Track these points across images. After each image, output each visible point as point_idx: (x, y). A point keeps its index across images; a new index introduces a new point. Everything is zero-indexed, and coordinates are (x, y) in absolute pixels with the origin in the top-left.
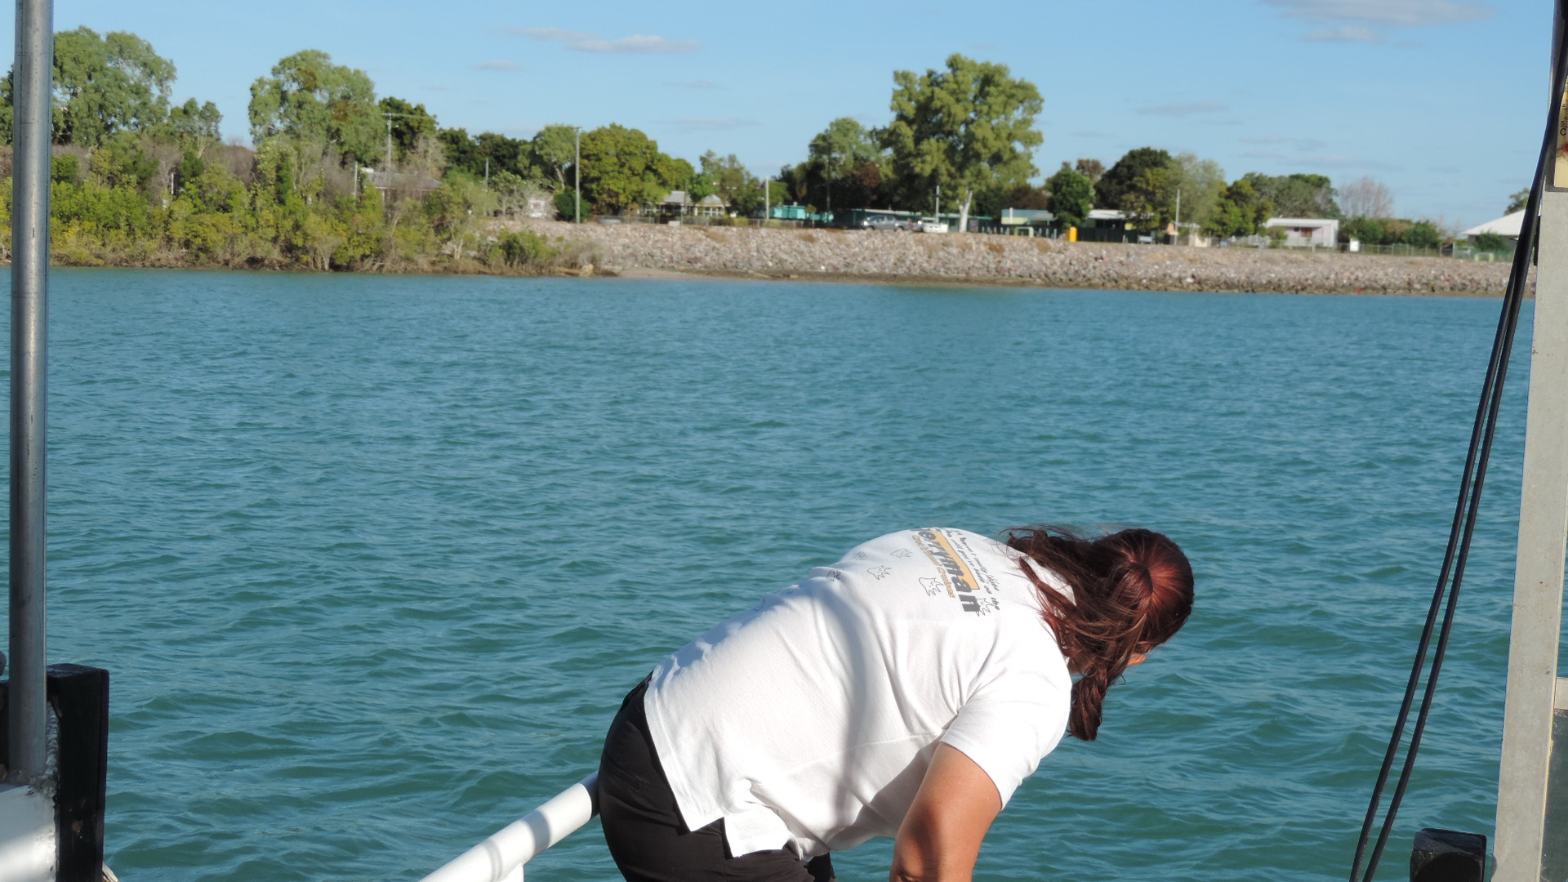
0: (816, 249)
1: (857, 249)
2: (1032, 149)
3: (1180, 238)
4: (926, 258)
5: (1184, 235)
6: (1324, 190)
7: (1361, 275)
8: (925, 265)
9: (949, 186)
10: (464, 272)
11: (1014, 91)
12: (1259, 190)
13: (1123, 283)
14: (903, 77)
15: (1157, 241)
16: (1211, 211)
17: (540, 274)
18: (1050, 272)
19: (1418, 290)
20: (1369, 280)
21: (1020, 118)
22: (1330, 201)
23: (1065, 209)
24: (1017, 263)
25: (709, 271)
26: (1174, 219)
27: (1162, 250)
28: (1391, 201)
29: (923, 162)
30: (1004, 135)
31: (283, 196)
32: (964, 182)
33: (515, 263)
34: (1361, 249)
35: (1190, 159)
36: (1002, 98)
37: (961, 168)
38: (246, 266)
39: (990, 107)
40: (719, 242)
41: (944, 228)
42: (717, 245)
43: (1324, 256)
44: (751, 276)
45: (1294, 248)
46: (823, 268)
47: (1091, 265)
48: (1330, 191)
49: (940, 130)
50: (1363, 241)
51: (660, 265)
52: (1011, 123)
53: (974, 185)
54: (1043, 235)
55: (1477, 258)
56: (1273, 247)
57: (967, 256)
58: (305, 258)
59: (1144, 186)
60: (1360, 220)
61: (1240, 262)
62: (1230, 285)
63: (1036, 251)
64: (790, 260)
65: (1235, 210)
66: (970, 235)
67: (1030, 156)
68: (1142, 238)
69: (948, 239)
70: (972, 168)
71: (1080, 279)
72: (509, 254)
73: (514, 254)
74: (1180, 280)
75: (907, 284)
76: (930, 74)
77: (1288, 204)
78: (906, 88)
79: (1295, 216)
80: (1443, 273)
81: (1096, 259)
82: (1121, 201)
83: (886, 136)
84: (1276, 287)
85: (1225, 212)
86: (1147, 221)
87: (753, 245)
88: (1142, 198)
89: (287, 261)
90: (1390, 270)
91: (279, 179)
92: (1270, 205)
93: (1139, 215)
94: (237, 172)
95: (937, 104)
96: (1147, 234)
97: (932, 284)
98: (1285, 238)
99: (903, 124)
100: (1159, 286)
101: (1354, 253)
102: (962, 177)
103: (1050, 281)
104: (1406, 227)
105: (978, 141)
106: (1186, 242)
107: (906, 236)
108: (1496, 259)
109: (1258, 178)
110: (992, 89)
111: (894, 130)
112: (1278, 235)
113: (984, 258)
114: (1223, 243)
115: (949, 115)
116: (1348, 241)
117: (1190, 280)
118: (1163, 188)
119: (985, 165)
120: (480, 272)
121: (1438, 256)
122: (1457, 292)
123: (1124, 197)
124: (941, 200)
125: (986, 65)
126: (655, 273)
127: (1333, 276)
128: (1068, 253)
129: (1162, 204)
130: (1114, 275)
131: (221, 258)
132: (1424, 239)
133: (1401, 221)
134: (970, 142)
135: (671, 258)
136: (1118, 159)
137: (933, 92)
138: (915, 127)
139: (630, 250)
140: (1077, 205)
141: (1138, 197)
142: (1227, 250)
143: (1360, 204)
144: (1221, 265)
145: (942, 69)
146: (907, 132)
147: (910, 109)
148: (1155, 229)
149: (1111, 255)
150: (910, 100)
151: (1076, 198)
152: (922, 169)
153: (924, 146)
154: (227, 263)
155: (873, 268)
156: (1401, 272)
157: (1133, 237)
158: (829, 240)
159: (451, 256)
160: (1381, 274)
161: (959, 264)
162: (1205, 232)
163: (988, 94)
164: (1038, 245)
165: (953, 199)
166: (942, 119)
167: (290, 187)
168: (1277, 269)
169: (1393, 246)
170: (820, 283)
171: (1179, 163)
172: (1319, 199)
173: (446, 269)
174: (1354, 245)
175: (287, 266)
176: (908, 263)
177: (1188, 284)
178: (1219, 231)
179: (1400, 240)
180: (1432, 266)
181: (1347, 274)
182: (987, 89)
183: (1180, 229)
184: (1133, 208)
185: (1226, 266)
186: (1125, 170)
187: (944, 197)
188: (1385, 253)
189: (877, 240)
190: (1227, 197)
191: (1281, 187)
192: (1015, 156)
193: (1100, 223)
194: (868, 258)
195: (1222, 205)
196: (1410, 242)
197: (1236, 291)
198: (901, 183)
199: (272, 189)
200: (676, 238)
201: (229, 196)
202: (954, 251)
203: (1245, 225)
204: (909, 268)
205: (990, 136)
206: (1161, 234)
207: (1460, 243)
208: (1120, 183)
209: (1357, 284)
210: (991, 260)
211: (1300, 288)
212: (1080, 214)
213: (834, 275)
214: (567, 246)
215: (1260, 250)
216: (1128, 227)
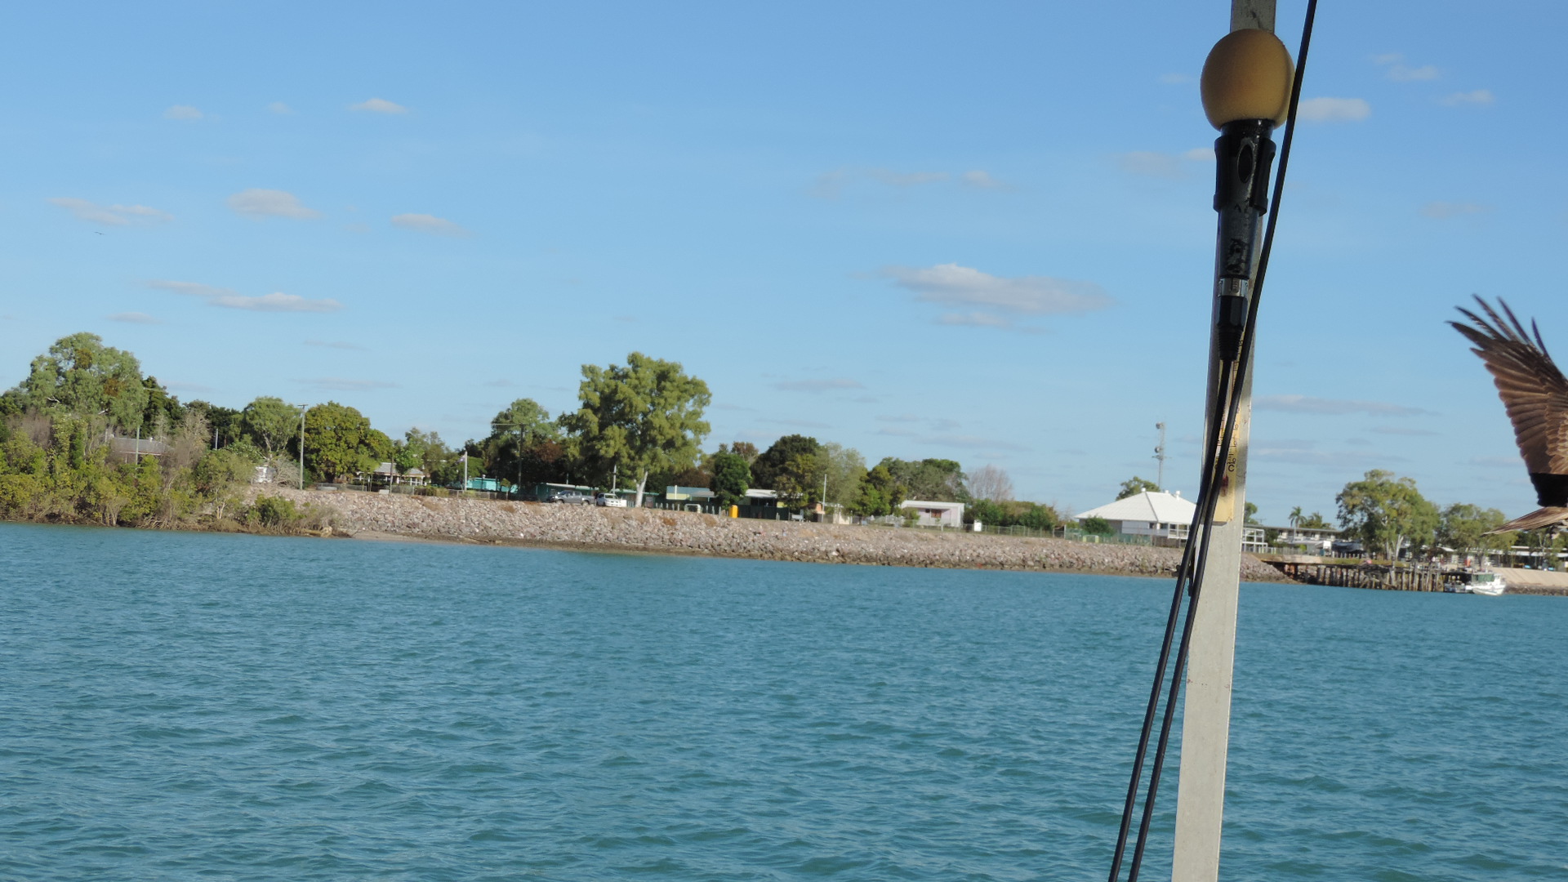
0: (516, 518)
1: (551, 520)
2: (702, 437)
3: (826, 516)
4: (609, 528)
5: (830, 512)
6: (954, 474)
7: (982, 552)
8: (609, 535)
9: (629, 467)
10: (227, 530)
11: (687, 387)
12: (896, 473)
13: (779, 555)
14: (589, 370)
15: (806, 518)
16: (853, 494)
17: (289, 534)
18: (716, 543)
19: (1032, 567)
20: (989, 557)
21: (691, 409)
22: (960, 484)
23: (725, 488)
24: (688, 535)
25: (426, 535)
26: (821, 499)
27: (811, 527)
28: (1011, 487)
29: (608, 446)
30: (678, 425)
31: (75, 461)
32: (642, 464)
33: (269, 524)
34: (983, 528)
35: (836, 447)
36: (676, 393)
37: (640, 451)
38: (46, 519)
39: (666, 400)
40: (434, 511)
41: (623, 503)
42: (432, 513)
43: (951, 536)
44: (462, 540)
45: (925, 527)
46: (522, 535)
47: (751, 539)
48: (959, 475)
49: (623, 418)
50: (985, 523)
51: (384, 528)
52: (683, 415)
53: (651, 467)
54: (710, 512)
55: (1084, 539)
56: (906, 526)
57: (645, 528)
58: (98, 515)
59: (795, 470)
60: (983, 504)
61: (878, 539)
62: (869, 559)
63: (704, 525)
64: (494, 528)
65: (874, 493)
66: (647, 510)
67: (699, 443)
68: (794, 516)
69: (629, 513)
70: (649, 452)
71: (741, 551)
72: (263, 516)
73: (268, 516)
74: (826, 553)
75: (595, 550)
76: (613, 368)
77: (921, 487)
78: (593, 380)
79: (928, 499)
80: (1053, 553)
81: (755, 533)
82: (774, 482)
83: (574, 421)
84: (908, 561)
85: (865, 494)
86: (797, 500)
87: (462, 513)
88: (793, 480)
89: (81, 516)
90: (1008, 549)
91: (72, 447)
92: (904, 489)
93: (790, 495)
94: (35, 439)
95: (619, 396)
96: (797, 513)
97: (615, 551)
98: (918, 518)
99: (589, 411)
100: (808, 559)
101: (977, 532)
102: (640, 459)
103: (716, 552)
104: (1023, 511)
105: (654, 428)
106: (831, 521)
107: (591, 508)
108: (1101, 541)
109: (894, 463)
110: (668, 384)
111: (582, 416)
112: (911, 516)
113: (659, 530)
114: (863, 522)
115: (631, 406)
116: (973, 522)
117: (835, 553)
118: (812, 472)
119: (659, 450)
120: (238, 531)
121: (1051, 536)
122: (1065, 569)
123: (777, 479)
124: (617, 477)
125: (661, 364)
126: (383, 536)
127: (957, 553)
128: (731, 528)
129: (811, 487)
130: (771, 548)
131: (26, 513)
132: (1039, 521)
133: (1019, 505)
134: (647, 430)
135: (394, 523)
136: (772, 444)
137: (617, 386)
138: (600, 415)
139: (358, 515)
140: (736, 484)
141: (789, 479)
142: (867, 529)
143: (984, 489)
144: (862, 541)
145: (623, 365)
146: (594, 420)
147: (596, 399)
148: (804, 508)
149: (768, 531)
150: (595, 390)
151: (736, 479)
152: (606, 452)
153: (608, 432)
154: (31, 517)
155: (565, 536)
156: (1017, 551)
157: (785, 515)
158: (527, 511)
159: (213, 516)
160: (999, 552)
161: (638, 534)
162: (847, 512)
163: (664, 388)
164: (706, 520)
165: (631, 478)
166: (624, 408)
167: (81, 454)
168: (910, 545)
169: (1011, 528)
170: (521, 548)
171: (826, 450)
172: (949, 482)
173: (211, 526)
174: (978, 526)
175: (79, 520)
176: (594, 532)
177: (833, 558)
178: (860, 511)
179: (1017, 522)
180: (1044, 546)
181: (970, 551)
182: (663, 383)
183: (826, 509)
184: (784, 489)
185: (866, 542)
186: (777, 454)
187: (621, 474)
188: (1005, 534)
189: (567, 512)
190: (867, 481)
191: (915, 472)
192: (685, 443)
193: (754, 500)
194: (560, 528)
195: (863, 489)
196: (1027, 525)
197: (874, 564)
198: (585, 463)
199: (66, 454)
200: (396, 506)
201: (32, 459)
202: (634, 523)
203: (883, 506)
204: (595, 537)
205: (666, 425)
206: (809, 513)
207: (1072, 526)
208: (773, 465)
209: (979, 560)
210: (665, 531)
211: (929, 562)
212: (739, 492)
213: (530, 541)
214: (313, 510)
215: (895, 528)
216: (780, 505)
